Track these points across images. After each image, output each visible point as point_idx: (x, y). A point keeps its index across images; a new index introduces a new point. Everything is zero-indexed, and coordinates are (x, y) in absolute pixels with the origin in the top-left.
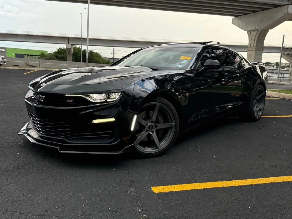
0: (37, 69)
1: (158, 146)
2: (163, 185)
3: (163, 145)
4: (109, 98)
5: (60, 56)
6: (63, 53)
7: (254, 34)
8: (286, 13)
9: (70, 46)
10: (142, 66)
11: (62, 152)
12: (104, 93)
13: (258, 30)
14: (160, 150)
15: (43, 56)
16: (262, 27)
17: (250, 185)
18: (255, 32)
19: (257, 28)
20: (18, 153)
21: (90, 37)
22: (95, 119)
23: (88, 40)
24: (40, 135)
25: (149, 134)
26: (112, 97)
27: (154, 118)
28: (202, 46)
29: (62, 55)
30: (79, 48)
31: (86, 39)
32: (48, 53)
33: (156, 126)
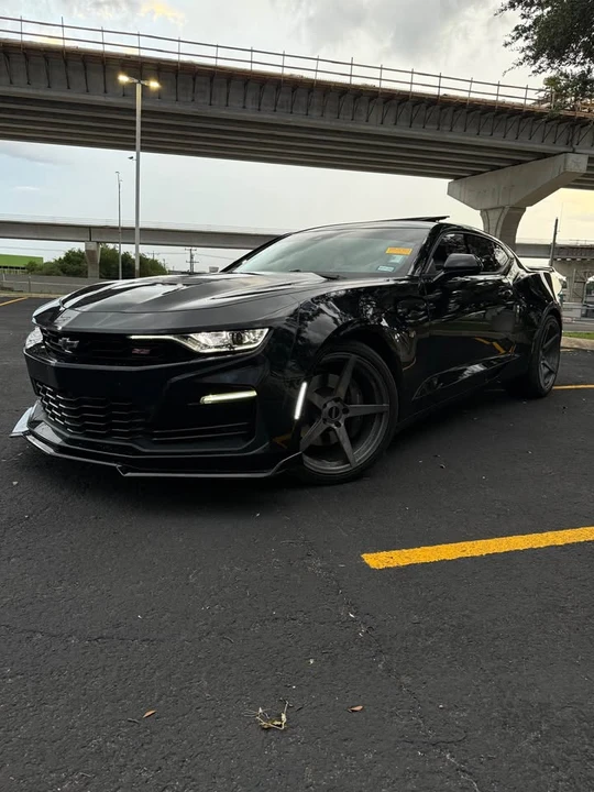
0: (25, 296)
1: (350, 457)
2: (387, 550)
3: (360, 454)
4: (240, 343)
5: (70, 266)
6: (79, 262)
7: (494, 215)
8: (562, 171)
9: (93, 246)
10: (297, 271)
11: (129, 474)
12: (227, 331)
13: (504, 208)
14: (354, 466)
15: (33, 267)
16: (513, 201)
17: (589, 542)
18: (497, 213)
19: (501, 204)
20: (15, 483)
21: (142, 225)
22: (208, 394)
23: (137, 232)
24: (68, 436)
25: (330, 429)
26: (247, 340)
27: (342, 392)
28: (432, 225)
29: (77, 267)
30: (114, 250)
31: (133, 229)
32: (45, 261)
33: (346, 411)
